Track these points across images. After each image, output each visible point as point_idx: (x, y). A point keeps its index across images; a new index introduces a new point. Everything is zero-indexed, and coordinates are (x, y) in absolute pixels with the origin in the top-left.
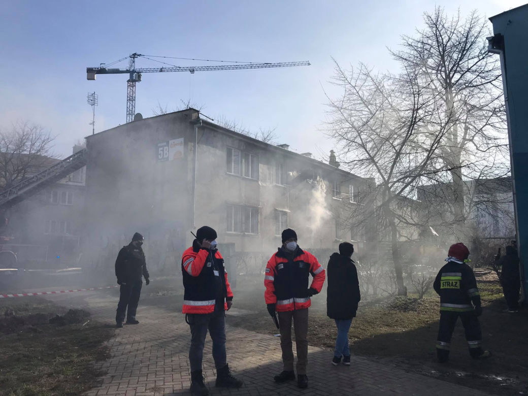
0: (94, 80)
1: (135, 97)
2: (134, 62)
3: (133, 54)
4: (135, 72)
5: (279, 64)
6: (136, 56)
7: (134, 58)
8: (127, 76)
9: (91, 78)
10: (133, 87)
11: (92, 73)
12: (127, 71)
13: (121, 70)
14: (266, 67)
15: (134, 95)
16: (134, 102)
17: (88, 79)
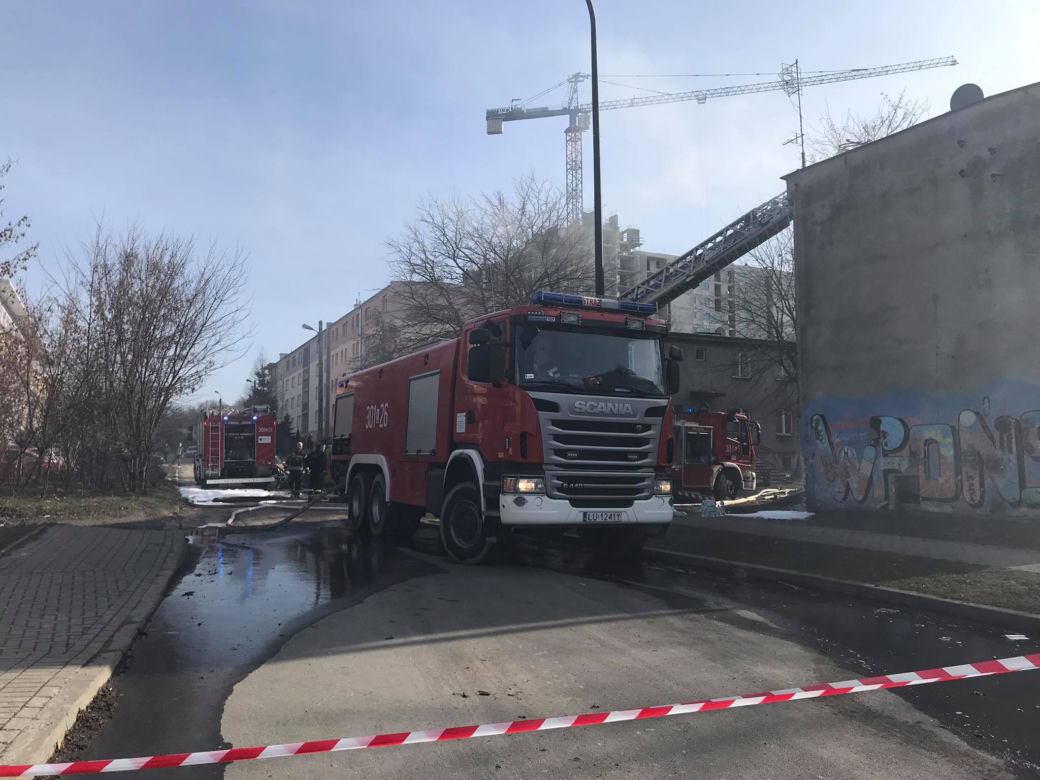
0: (501, 133)
1: (581, 162)
2: (575, 91)
3: (574, 76)
4: (580, 111)
5: (885, 69)
6: (581, 79)
7: (576, 82)
8: (565, 120)
9: (494, 130)
10: (576, 142)
11: (496, 119)
12: (564, 111)
13: (550, 109)
14: (854, 77)
15: (579, 157)
16: (580, 172)
17: (489, 133)
